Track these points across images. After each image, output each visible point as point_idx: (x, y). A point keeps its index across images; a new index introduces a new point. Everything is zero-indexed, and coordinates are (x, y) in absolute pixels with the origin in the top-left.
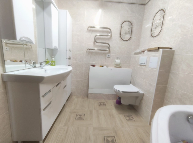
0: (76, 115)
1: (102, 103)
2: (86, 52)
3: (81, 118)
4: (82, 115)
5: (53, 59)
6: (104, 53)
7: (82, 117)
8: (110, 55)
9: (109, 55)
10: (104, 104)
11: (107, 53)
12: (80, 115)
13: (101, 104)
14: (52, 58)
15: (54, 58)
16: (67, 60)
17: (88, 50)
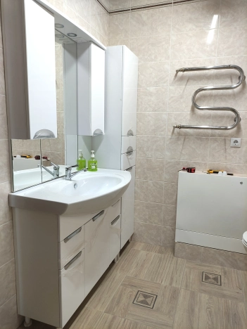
0: (135, 294)
1: (211, 276)
2: (170, 134)
3: (147, 304)
4: (150, 297)
5: (93, 156)
6: (220, 136)
7: (149, 300)
8: (238, 139)
9: (236, 142)
10: (216, 279)
11: (232, 136)
12: (146, 296)
13: (207, 278)
14: (91, 153)
15: (94, 153)
16: (124, 157)
17: (177, 130)
